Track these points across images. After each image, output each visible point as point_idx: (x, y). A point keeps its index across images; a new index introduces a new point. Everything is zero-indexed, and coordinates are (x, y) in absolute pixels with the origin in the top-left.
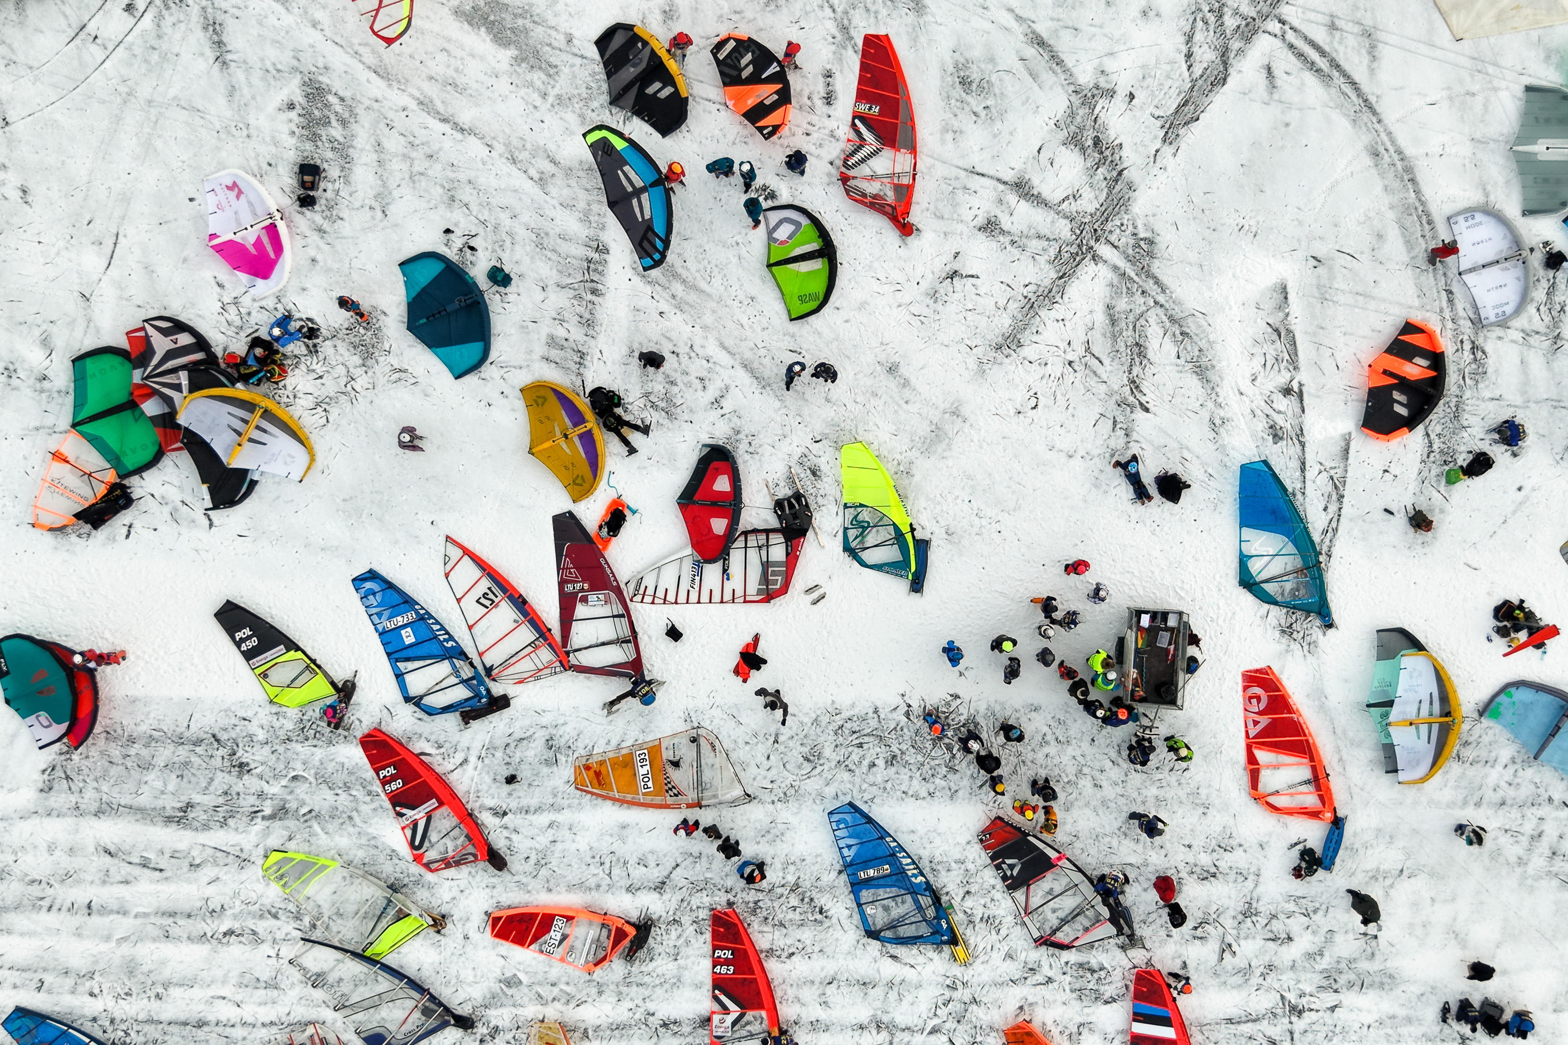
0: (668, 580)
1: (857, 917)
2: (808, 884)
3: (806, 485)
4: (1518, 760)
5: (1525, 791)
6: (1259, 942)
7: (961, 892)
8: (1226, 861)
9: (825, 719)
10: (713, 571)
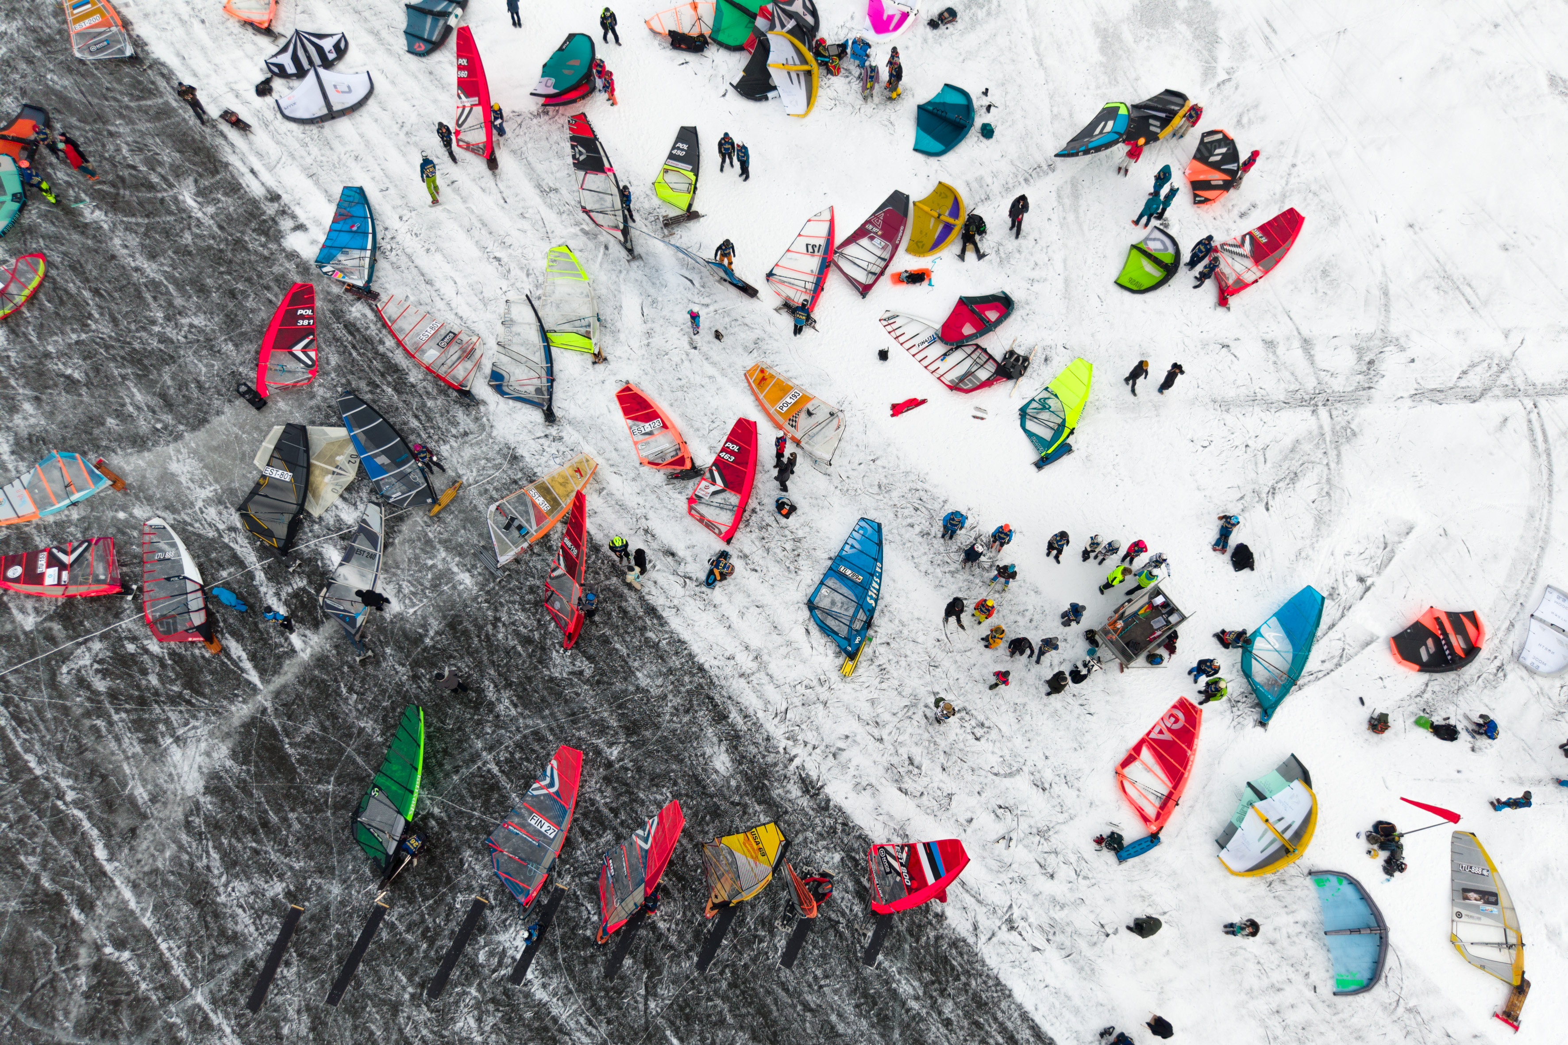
0: (909, 330)
1: (812, 589)
2: (806, 546)
3: (1036, 362)
4: (1309, 928)
5: (1295, 952)
6: (1030, 858)
7: (885, 640)
8: (1060, 789)
9: (913, 477)
10: (939, 349)
